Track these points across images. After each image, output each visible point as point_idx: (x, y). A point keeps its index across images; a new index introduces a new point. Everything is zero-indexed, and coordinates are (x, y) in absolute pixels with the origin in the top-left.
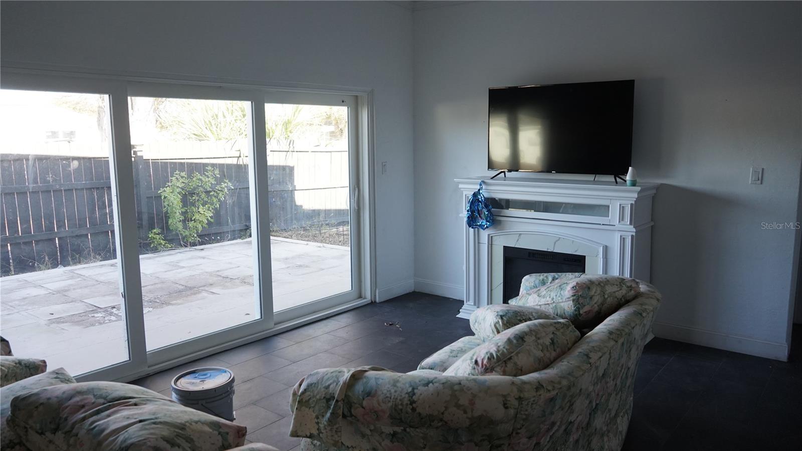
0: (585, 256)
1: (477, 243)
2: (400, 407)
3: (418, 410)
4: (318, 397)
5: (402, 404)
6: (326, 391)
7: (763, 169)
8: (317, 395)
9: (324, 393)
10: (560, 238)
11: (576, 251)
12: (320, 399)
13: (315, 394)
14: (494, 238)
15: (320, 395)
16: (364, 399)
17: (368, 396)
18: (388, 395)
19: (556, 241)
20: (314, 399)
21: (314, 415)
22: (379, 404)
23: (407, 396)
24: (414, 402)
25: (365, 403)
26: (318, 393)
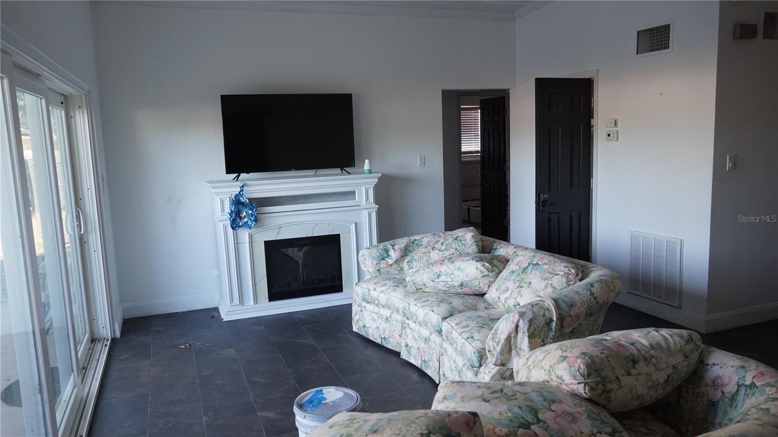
0: (339, 234)
1: (237, 243)
2: (591, 305)
3: (599, 302)
4: (541, 325)
5: (591, 303)
6: (545, 318)
7: (424, 156)
8: (539, 325)
9: (544, 320)
10: (317, 223)
11: (332, 231)
12: (543, 326)
13: (538, 325)
14: (253, 236)
15: (542, 323)
16: (570, 311)
17: (572, 307)
18: (582, 301)
19: (314, 227)
20: (539, 328)
21: (540, 340)
22: (579, 309)
23: (591, 296)
24: (596, 298)
25: (572, 313)
26: (540, 323)
